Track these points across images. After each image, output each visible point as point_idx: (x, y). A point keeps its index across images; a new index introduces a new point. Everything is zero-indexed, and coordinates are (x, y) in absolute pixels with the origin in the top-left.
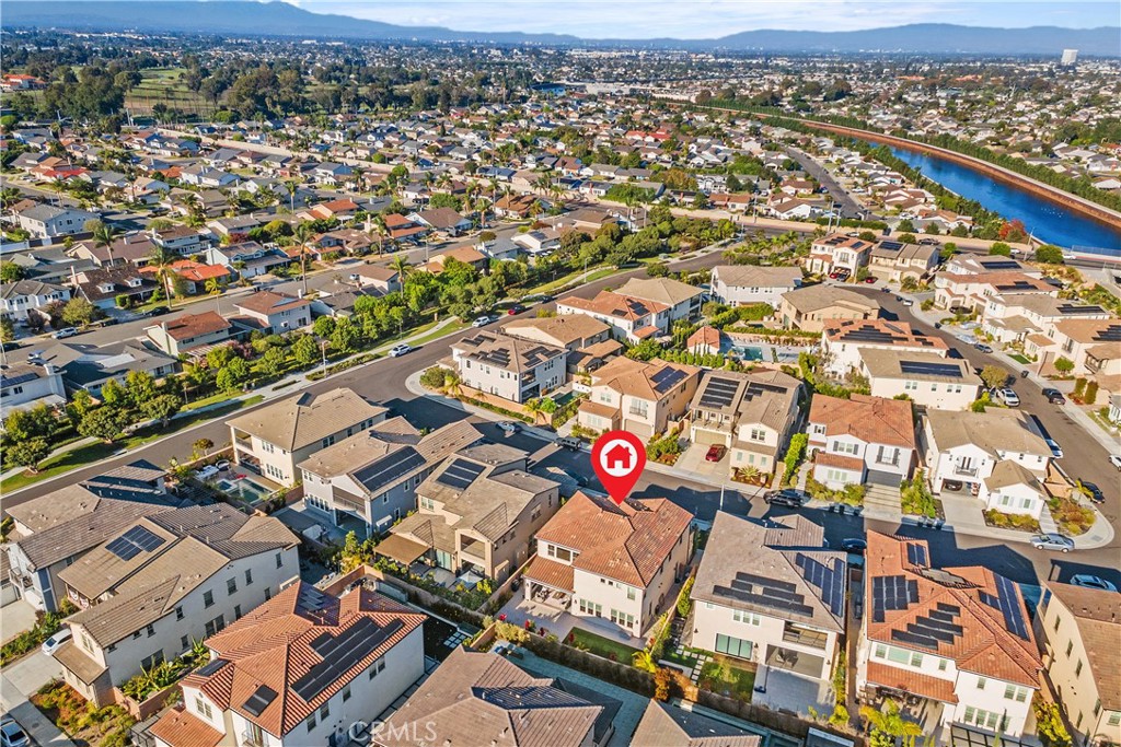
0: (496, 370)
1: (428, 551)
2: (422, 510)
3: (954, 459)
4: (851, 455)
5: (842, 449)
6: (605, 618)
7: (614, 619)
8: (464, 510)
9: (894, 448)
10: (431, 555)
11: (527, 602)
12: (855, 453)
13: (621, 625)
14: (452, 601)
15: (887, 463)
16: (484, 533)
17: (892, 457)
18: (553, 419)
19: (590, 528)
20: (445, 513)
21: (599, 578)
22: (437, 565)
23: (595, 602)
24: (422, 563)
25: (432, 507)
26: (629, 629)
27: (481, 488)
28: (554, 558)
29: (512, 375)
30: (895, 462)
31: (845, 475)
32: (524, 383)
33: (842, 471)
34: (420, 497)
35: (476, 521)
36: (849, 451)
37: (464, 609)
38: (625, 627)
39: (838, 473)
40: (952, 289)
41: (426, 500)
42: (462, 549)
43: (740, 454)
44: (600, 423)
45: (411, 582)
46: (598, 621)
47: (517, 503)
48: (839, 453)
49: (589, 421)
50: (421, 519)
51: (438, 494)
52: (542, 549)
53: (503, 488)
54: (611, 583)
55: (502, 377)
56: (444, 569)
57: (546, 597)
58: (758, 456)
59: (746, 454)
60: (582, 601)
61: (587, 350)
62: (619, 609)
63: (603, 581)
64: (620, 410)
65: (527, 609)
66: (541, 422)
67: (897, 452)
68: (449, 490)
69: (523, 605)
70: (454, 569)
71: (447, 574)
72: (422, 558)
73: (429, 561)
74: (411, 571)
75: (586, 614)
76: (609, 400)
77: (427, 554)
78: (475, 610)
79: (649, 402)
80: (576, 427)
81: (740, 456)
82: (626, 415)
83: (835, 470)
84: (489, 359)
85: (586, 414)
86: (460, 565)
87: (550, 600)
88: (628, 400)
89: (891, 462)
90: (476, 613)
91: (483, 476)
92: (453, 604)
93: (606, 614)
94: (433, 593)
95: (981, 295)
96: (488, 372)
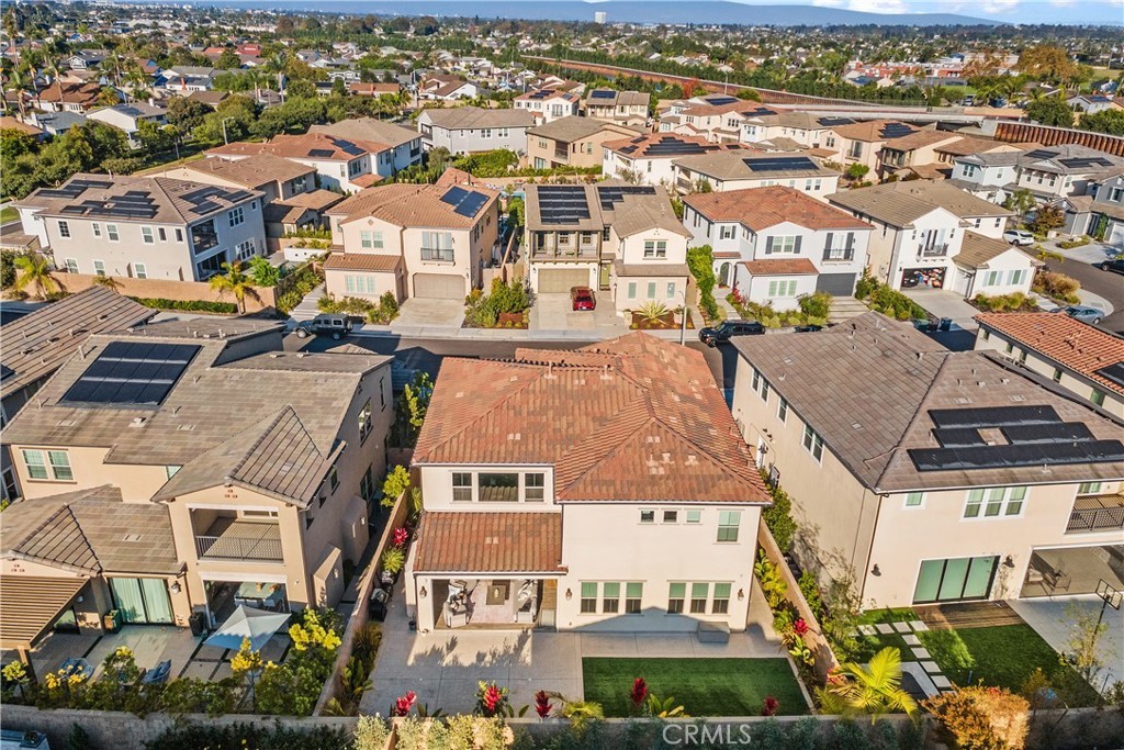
0: (132, 230)
1: (86, 590)
2: (31, 490)
3: (918, 235)
4: (791, 255)
5: (778, 249)
6: (654, 609)
7: (676, 606)
8: (176, 450)
9: (845, 233)
10: (98, 597)
11: (427, 637)
12: (797, 250)
13: (698, 616)
14: (220, 711)
15: (838, 260)
16: (267, 486)
17: (844, 247)
18: (279, 294)
19: (543, 411)
20: (117, 476)
21: (635, 511)
22: (124, 623)
23: (624, 575)
24: (72, 630)
25: (63, 472)
26: (718, 618)
27: (209, 390)
28: (475, 505)
29: (170, 230)
30: (848, 254)
31: (793, 284)
32: (198, 249)
33: (788, 279)
34: (16, 450)
35: (229, 464)
36: (788, 249)
37: (270, 724)
38: (708, 616)
39: (783, 284)
40: (695, 125)
41: (41, 457)
42: (200, 554)
43: (632, 287)
44: (371, 288)
45: (46, 701)
46: (636, 623)
47: (326, 403)
48: (774, 255)
49: (349, 285)
50: (36, 513)
51: (78, 429)
52: (437, 491)
53: (267, 379)
54: (670, 516)
55: (148, 239)
56: (149, 624)
57: (469, 609)
58: (661, 284)
59: (642, 284)
60: (588, 587)
61: (289, 202)
62: (690, 575)
63: (647, 517)
64: (402, 258)
65: (436, 654)
66: (252, 306)
67: (850, 236)
68: (106, 415)
69: (421, 645)
70: (183, 616)
71: (163, 637)
72: (68, 617)
73: (92, 618)
74: (38, 666)
75: (600, 615)
76: (379, 244)
77: (83, 598)
78: (308, 713)
79: (455, 234)
80: (324, 303)
81: (632, 289)
82: (414, 265)
83: (779, 279)
84: (108, 210)
85: (342, 274)
86: (201, 598)
87: (482, 611)
88: (415, 238)
89: (842, 257)
90: (315, 721)
91: (202, 365)
92: (227, 721)
93: (655, 597)
94: (143, 710)
95: (725, 127)
96: (114, 237)
